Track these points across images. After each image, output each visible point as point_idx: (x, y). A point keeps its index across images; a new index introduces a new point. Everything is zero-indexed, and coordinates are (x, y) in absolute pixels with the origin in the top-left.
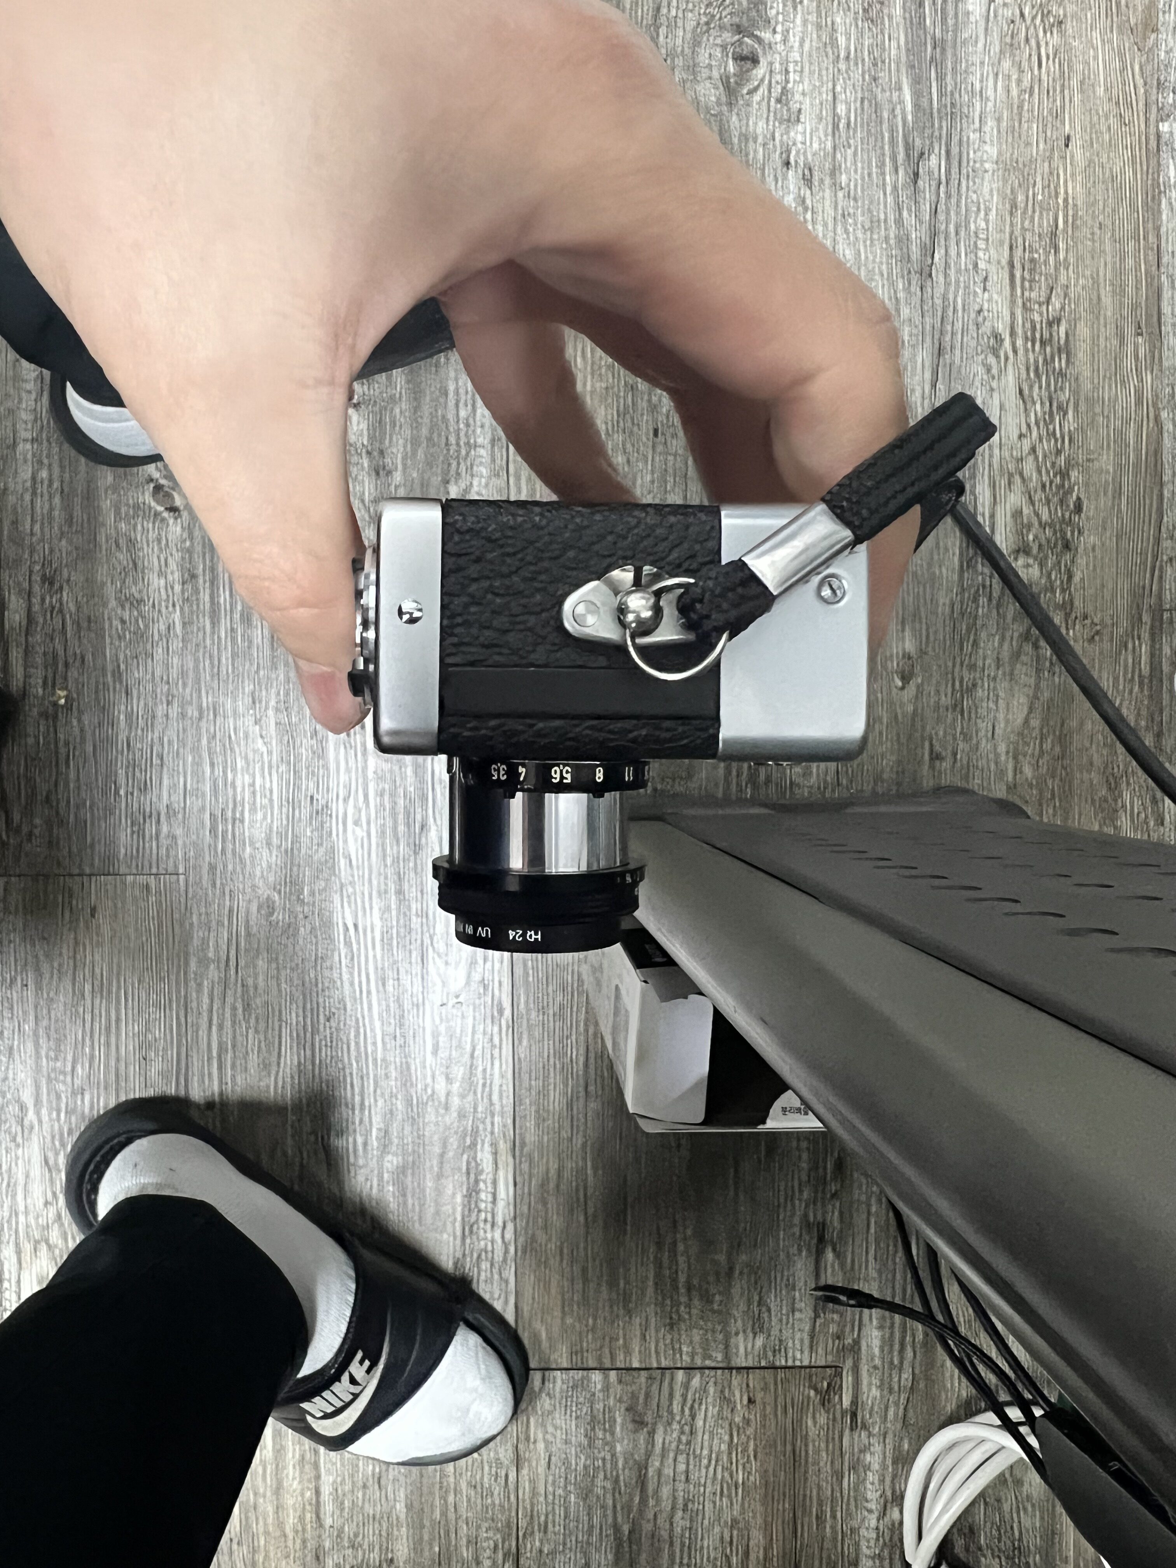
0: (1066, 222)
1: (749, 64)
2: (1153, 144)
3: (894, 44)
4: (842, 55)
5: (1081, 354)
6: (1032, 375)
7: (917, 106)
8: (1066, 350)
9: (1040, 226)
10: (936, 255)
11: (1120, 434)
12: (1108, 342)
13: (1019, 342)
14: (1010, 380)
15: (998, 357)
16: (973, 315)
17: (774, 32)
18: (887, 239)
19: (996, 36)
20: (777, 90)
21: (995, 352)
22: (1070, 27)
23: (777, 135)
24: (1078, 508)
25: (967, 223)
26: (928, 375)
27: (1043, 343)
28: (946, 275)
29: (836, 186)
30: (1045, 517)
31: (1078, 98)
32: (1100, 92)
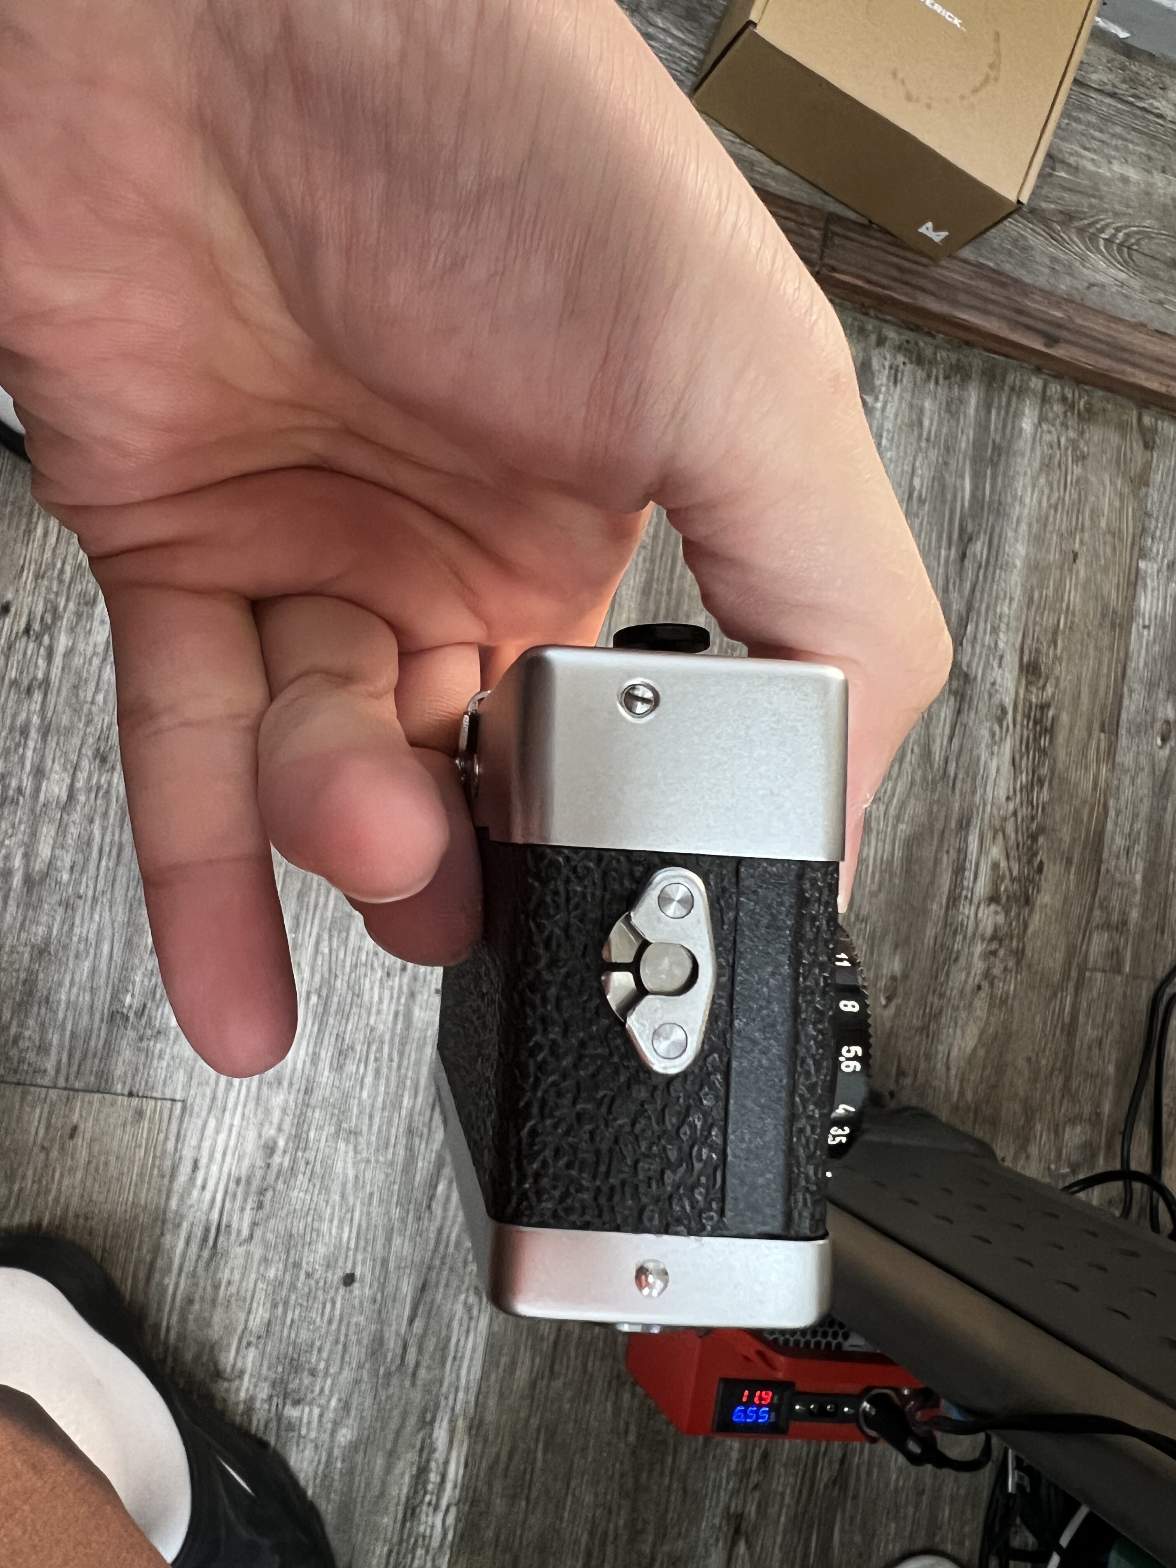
0: (1065, 623)
2: (1133, 577)
3: (965, 437)
4: (925, 435)
5: (1061, 737)
6: (1023, 748)
7: (973, 495)
8: (1050, 731)
9: (1047, 621)
10: (969, 627)
11: (1077, 811)
12: (1080, 732)
13: (1019, 718)
14: (1007, 748)
15: (1001, 725)
16: (988, 685)
17: (877, 399)
19: (1038, 454)
21: (1000, 720)
22: (1090, 463)
24: (1040, 869)
25: (996, 605)
26: (947, 729)
27: (1035, 723)
28: (973, 647)
30: (1015, 872)
31: (1087, 523)
32: (1103, 524)
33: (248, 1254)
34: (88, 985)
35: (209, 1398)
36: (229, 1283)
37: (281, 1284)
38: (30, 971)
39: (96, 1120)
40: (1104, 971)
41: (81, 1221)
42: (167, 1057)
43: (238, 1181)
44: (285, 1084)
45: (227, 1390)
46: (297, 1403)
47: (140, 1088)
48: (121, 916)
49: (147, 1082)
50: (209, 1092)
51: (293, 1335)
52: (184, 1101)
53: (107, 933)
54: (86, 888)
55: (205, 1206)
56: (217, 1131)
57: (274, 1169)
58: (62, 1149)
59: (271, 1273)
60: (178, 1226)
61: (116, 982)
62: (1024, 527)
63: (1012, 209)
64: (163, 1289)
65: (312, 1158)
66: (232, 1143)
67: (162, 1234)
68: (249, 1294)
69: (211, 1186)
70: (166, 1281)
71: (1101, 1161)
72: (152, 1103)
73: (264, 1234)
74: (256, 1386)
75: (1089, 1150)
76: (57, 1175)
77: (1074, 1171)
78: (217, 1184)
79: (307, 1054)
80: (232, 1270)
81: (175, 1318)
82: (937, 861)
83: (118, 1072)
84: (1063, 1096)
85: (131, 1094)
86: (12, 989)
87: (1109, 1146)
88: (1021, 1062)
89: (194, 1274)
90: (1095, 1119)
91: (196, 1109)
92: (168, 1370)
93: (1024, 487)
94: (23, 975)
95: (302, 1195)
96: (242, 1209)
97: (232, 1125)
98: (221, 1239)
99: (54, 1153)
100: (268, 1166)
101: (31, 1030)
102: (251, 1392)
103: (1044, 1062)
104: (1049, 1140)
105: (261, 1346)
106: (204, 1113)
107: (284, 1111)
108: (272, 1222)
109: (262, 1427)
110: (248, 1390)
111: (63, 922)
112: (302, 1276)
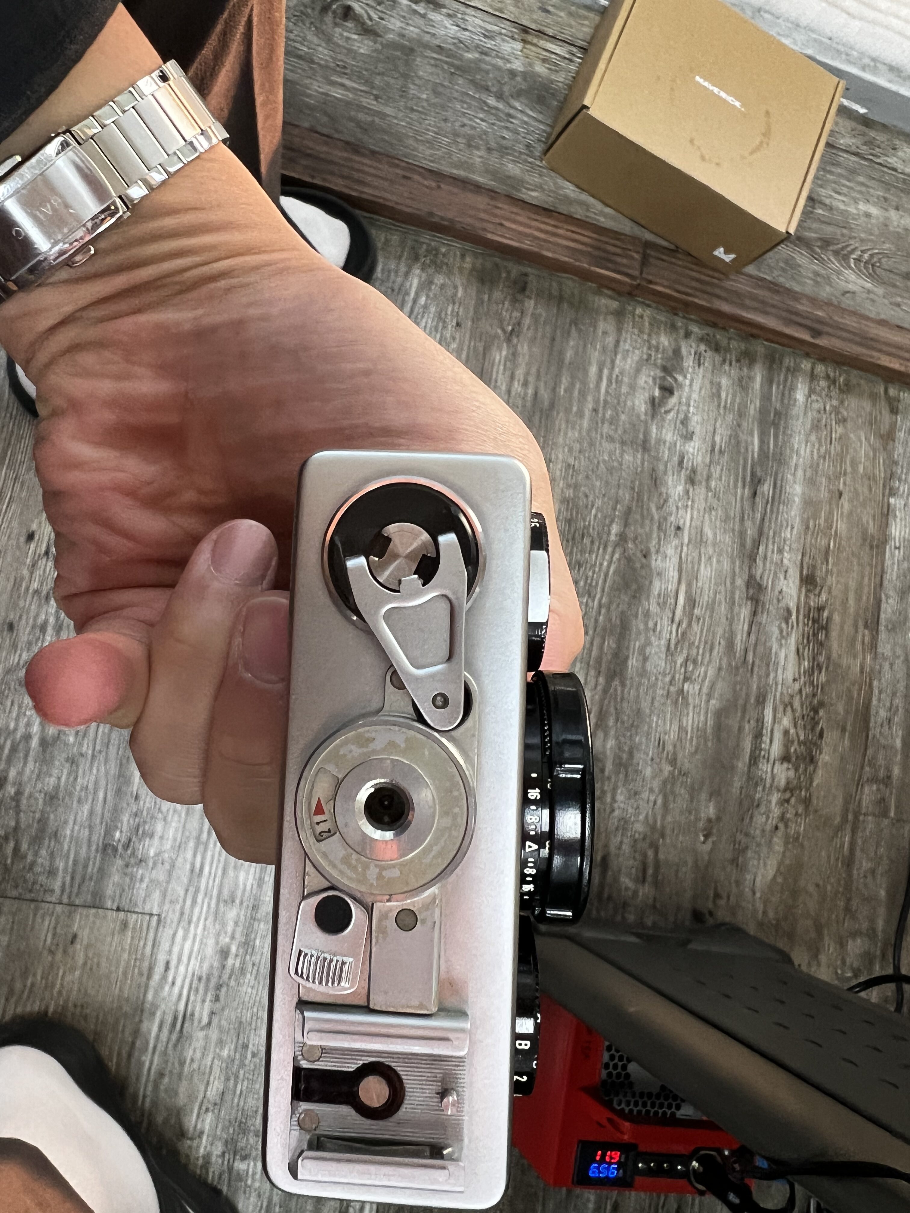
0: (834, 545)
1: (667, 394)
2: (885, 510)
3: (753, 406)
4: (723, 404)
5: (834, 634)
6: (805, 641)
7: (761, 448)
8: (826, 628)
9: (820, 544)
11: (849, 690)
12: (848, 628)
13: (801, 617)
14: (792, 641)
15: (787, 623)
16: (777, 593)
17: (685, 377)
18: (733, 530)
19: (810, 419)
20: (681, 416)
21: (787, 620)
22: (849, 425)
23: (678, 445)
24: (821, 736)
25: (780, 532)
26: (746, 627)
27: (814, 621)
28: (764, 563)
29: (708, 488)
30: (802, 738)
31: (849, 470)
32: (861, 469)
33: (207, 1037)
34: (87, 824)
35: (175, 1153)
36: (192, 1060)
37: (233, 1060)
38: (43, 812)
39: (92, 929)
40: (874, 815)
41: (79, 1009)
42: (147, 880)
43: (200, 979)
44: (238, 901)
45: (190, 1147)
46: (244, 1158)
47: (125, 904)
48: (113, 770)
49: (130, 900)
50: (178, 907)
51: (242, 1103)
52: (159, 915)
53: (103, 783)
54: (86, 748)
55: (174, 998)
56: (185, 938)
57: (228, 971)
58: (65, 952)
59: (225, 1053)
60: (153, 1014)
61: (109, 821)
62: (800, 473)
63: (783, 238)
64: (141, 1064)
65: (258, 961)
66: (196, 948)
67: (141, 1021)
68: (208, 1070)
69: (179, 982)
70: (144, 1058)
71: (877, 967)
72: (134, 916)
73: (220, 1021)
74: (212, 1144)
75: (868, 958)
76: (61, 974)
77: (856, 976)
78: (184, 981)
79: (254, 879)
80: (194, 1051)
81: (150, 1088)
82: (740, 729)
83: (109, 892)
84: (845, 915)
85: (118, 909)
86: (29, 826)
87: (884, 956)
88: (811, 888)
89: (165, 1053)
90: (871, 933)
91: (169, 921)
92: (143, 1130)
93: (799, 443)
94: (38, 815)
95: (249, 990)
96: (204, 1001)
97: (195, 935)
98: (186, 1025)
99: (59, 955)
100: (224, 967)
101: (43, 859)
102: (208, 1148)
103: (829, 888)
104: (835, 949)
105: (216, 1111)
106: (174, 925)
107: (236, 923)
108: (226, 1012)
109: (216, 1177)
110: (206, 1147)
111: (69, 774)
112: (249, 1056)
